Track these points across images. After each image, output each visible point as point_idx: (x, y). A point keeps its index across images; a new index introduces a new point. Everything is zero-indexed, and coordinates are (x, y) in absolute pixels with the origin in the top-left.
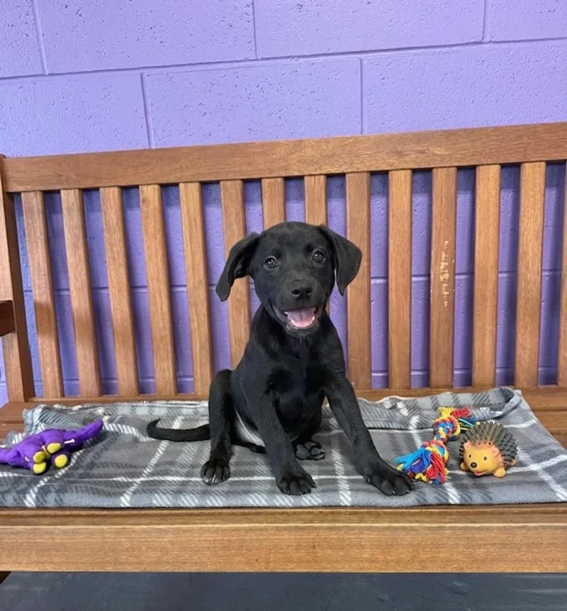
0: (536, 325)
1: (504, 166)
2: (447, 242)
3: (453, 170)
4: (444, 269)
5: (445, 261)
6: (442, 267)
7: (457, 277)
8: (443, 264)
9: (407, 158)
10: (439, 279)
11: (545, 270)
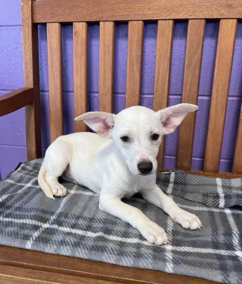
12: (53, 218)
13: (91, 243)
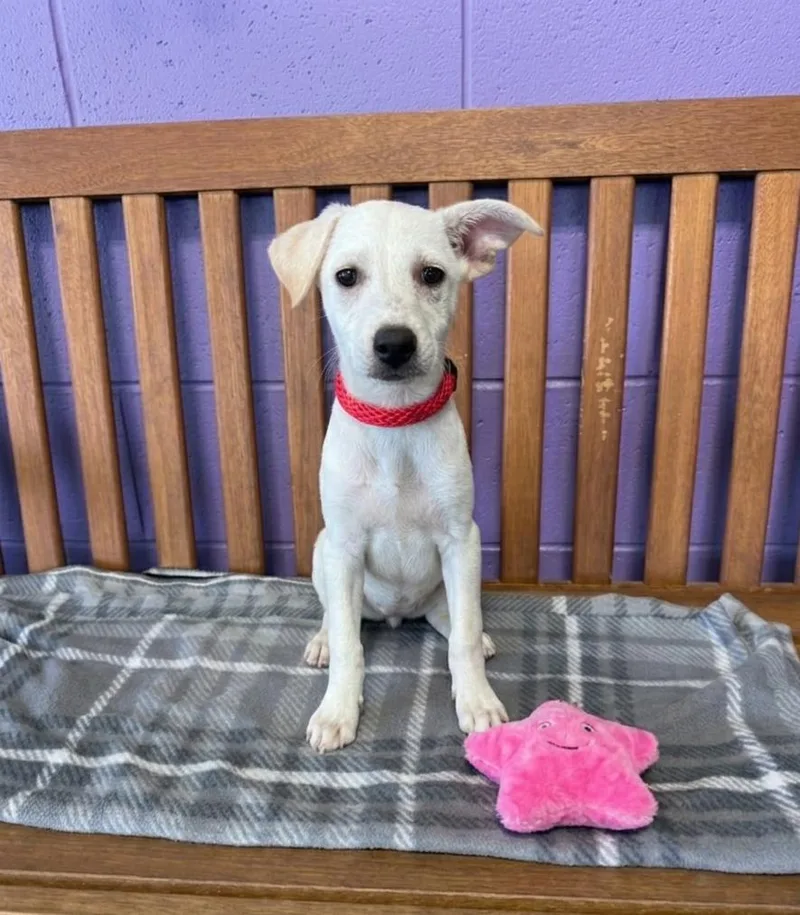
0: (765, 476)
1: (724, 177)
2: (611, 320)
3: (627, 182)
4: (604, 370)
5: (605, 356)
6: (601, 366)
7: (627, 383)
8: (601, 360)
9: (544, 157)
10: (595, 388)
11: (789, 376)
12: (74, 736)
13: (191, 796)
